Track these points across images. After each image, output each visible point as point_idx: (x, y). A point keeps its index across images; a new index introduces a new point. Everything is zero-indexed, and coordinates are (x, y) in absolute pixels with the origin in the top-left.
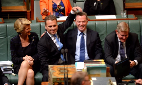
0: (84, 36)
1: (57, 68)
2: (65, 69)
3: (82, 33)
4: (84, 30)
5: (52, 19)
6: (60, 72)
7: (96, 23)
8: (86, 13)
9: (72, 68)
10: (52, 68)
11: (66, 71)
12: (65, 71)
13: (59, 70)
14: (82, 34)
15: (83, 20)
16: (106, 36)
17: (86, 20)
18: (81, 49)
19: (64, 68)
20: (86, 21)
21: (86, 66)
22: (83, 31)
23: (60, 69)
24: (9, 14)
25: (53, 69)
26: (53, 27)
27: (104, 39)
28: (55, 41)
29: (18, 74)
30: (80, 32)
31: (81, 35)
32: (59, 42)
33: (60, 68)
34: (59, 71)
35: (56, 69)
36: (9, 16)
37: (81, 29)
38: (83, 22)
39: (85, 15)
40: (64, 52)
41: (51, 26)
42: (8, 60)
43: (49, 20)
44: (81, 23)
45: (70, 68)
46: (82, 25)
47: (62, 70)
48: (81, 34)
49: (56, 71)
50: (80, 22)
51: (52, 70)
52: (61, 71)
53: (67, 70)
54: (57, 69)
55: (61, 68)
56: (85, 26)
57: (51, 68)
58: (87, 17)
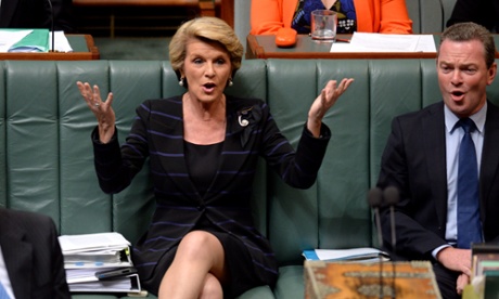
0: (475, 137)
1: (343, 275)
2: (381, 282)
6: (360, 294)
9: (416, 275)
10: (320, 276)
11: (387, 290)
12: (381, 292)
13: (352, 284)
19: (377, 274)
21: (480, 271)
22: (471, 115)
23: (358, 282)
24: (112, 18)
25: (324, 281)
29: (157, 295)
30: (456, 120)
33: (360, 278)
34: (356, 288)
35: (342, 279)
36: (112, 27)
40: (383, 199)
42: (112, 231)
45: (408, 277)
47: (368, 284)
48: (456, 126)
49: (340, 290)
51: (322, 286)
52: (365, 289)
53: (393, 286)
54: (346, 282)
55: (364, 275)
57: (316, 273)
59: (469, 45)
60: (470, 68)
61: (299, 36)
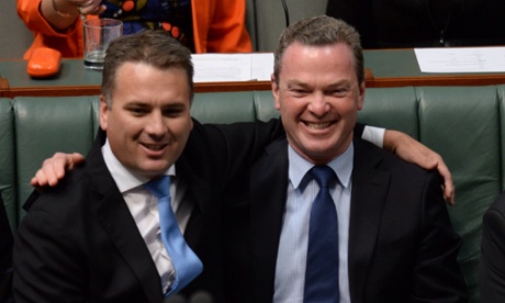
0: (336, 195)
3: (322, 172)
4: (334, 152)
5: (162, 60)
7: (423, 104)
8: (358, 29)
14: (323, 176)
15: (330, 78)
16: (490, 200)
17: (351, 77)
18: (313, 288)
20: (355, 84)
22: (330, 160)
26: (157, 114)
27: (480, 221)
28: (145, 227)
31: (313, 190)
32: (178, 241)
37: (310, 143)
38: (329, 91)
39: (349, 44)
41: (142, 109)
43: (137, 58)
44: (316, 102)
46: (325, 114)
50: (306, 90)
56: (342, 123)
58: (360, 58)
59: (328, 51)
60: (339, 87)
61: (65, 60)
